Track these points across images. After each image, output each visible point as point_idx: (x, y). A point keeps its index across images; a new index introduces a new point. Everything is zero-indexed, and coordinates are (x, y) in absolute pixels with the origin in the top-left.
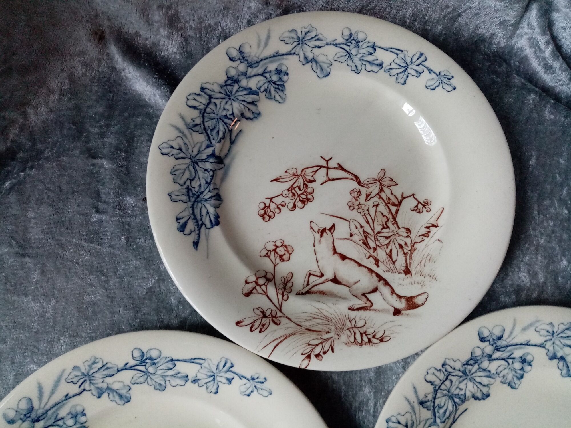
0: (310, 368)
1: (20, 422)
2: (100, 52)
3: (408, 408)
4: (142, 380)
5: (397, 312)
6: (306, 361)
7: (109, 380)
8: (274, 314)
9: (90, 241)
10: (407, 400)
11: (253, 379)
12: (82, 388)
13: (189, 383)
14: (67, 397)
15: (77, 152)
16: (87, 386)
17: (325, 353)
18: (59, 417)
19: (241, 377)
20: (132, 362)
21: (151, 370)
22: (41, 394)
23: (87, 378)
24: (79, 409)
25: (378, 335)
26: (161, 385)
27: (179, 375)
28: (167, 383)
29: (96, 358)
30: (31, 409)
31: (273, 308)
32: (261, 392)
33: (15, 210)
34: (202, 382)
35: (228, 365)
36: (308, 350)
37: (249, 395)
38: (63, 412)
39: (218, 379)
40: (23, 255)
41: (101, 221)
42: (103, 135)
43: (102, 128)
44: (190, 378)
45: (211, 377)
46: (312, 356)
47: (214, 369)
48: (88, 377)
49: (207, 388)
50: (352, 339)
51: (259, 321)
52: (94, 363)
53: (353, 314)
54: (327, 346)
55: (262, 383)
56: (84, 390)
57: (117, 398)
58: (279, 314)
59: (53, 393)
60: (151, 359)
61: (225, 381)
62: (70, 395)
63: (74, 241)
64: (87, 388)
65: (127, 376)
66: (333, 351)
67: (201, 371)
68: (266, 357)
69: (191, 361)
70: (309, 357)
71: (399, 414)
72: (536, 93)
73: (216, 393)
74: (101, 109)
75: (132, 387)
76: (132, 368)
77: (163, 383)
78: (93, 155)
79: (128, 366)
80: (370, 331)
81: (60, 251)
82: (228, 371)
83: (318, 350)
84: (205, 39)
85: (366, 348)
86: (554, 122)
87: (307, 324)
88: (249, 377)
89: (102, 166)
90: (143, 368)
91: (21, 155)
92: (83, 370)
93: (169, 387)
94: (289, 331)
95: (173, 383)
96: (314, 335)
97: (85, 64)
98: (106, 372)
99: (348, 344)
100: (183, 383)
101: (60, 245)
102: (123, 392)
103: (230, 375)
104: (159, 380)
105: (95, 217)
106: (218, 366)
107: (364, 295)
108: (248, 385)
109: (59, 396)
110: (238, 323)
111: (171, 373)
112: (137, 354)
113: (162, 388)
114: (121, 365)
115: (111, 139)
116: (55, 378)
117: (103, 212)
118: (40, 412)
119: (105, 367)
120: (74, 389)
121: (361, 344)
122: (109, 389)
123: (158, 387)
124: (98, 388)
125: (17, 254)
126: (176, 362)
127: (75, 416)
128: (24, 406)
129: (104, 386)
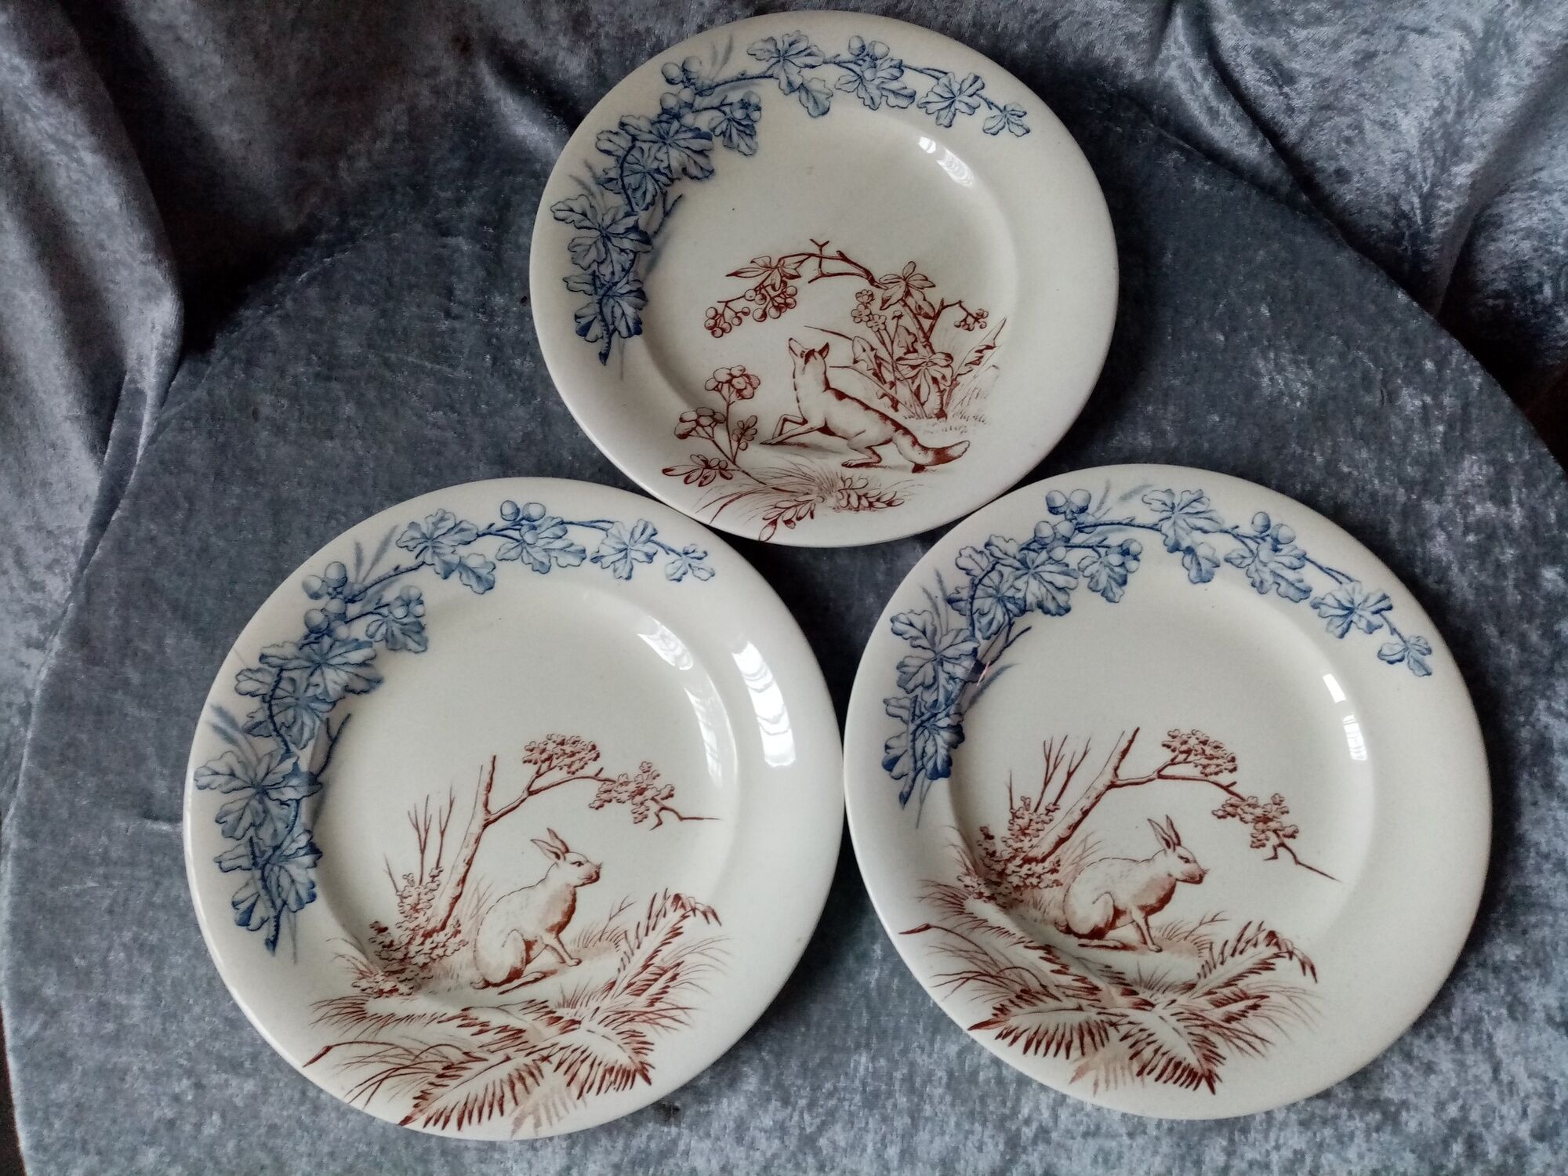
0: (774, 540)
1: (327, 598)
2: (462, 73)
3: (928, 605)
4: (513, 554)
5: (918, 468)
6: (770, 530)
7: (463, 551)
8: (723, 465)
9: (436, 360)
10: (925, 591)
11: (686, 553)
12: (421, 559)
13: (587, 562)
14: (398, 571)
15: (419, 227)
16: (428, 556)
17: (799, 519)
18: (384, 601)
19: (669, 550)
20: (500, 524)
21: (529, 537)
22: (359, 561)
23: (429, 544)
24: (414, 593)
25: (886, 498)
26: (542, 563)
27: (572, 549)
28: (553, 560)
29: (445, 512)
30: (344, 581)
31: (723, 458)
32: (698, 573)
33: (318, 311)
34: (607, 561)
35: (649, 531)
36: (773, 514)
37: (679, 580)
38: (390, 595)
39: (633, 554)
40: (329, 379)
41: (453, 331)
42: (459, 202)
43: (458, 190)
44: (589, 554)
45: (621, 551)
46: (780, 521)
47: (626, 538)
48: (430, 541)
49: (615, 571)
50: (844, 503)
51: (699, 473)
52: (442, 519)
53: (848, 473)
54: (803, 511)
55: (700, 559)
56: (423, 563)
57: (473, 582)
58: (731, 466)
59: (377, 560)
60: (529, 519)
61: (643, 558)
62: (402, 568)
63: (410, 359)
64: (429, 560)
65: (490, 547)
66: (812, 516)
67: (607, 541)
68: (707, 522)
69: (591, 525)
70: (774, 523)
71: (912, 611)
72: (1182, 150)
73: (629, 578)
74: (457, 164)
75: (498, 564)
76: (499, 533)
77: (546, 561)
78: (443, 230)
79: (494, 529)
80: (873, 493)
81: (388, 374)
82: (649, 540)
83: (788, 515)
84: (630, 56)
85: (865, 515)
86: (1207, 196)
87: (775, 482)
88: (680, 550)
89: (457, 249)
90: (515, 534)
91: (323, 237)
92: (424, 530)
93: (555, 568)
94: (745, 489)
95: (563, 561)
96: (786, 496)
97: (436, 92)
98: (458, 537)
99: (836, 509)
100: (576, 561)
101: (386, 363)
102: (483, 572)
103: (650, 548)
104: (541, 556)
105: (445, 325)
106: (632, 534)
107: (869, 448)
108: (678, 564)
109: (384, 568)
110: (665, 471)
111: (559, 544)
112: (508, 510)
113: (543, 569)
114: (482, 528)
115: (472, 209)
116: (382, 538)
117: (457, 317)
118: (357, 588)
119: (457, 528)
120: (407, 559)
121: (857, 510)
122: (462, 566)
123: (538, 567)
124: (445, 563)
125: (317, 375)
126: (569, 527)
127: (407, 604)
128: (334, 574)
129: (455, 559)
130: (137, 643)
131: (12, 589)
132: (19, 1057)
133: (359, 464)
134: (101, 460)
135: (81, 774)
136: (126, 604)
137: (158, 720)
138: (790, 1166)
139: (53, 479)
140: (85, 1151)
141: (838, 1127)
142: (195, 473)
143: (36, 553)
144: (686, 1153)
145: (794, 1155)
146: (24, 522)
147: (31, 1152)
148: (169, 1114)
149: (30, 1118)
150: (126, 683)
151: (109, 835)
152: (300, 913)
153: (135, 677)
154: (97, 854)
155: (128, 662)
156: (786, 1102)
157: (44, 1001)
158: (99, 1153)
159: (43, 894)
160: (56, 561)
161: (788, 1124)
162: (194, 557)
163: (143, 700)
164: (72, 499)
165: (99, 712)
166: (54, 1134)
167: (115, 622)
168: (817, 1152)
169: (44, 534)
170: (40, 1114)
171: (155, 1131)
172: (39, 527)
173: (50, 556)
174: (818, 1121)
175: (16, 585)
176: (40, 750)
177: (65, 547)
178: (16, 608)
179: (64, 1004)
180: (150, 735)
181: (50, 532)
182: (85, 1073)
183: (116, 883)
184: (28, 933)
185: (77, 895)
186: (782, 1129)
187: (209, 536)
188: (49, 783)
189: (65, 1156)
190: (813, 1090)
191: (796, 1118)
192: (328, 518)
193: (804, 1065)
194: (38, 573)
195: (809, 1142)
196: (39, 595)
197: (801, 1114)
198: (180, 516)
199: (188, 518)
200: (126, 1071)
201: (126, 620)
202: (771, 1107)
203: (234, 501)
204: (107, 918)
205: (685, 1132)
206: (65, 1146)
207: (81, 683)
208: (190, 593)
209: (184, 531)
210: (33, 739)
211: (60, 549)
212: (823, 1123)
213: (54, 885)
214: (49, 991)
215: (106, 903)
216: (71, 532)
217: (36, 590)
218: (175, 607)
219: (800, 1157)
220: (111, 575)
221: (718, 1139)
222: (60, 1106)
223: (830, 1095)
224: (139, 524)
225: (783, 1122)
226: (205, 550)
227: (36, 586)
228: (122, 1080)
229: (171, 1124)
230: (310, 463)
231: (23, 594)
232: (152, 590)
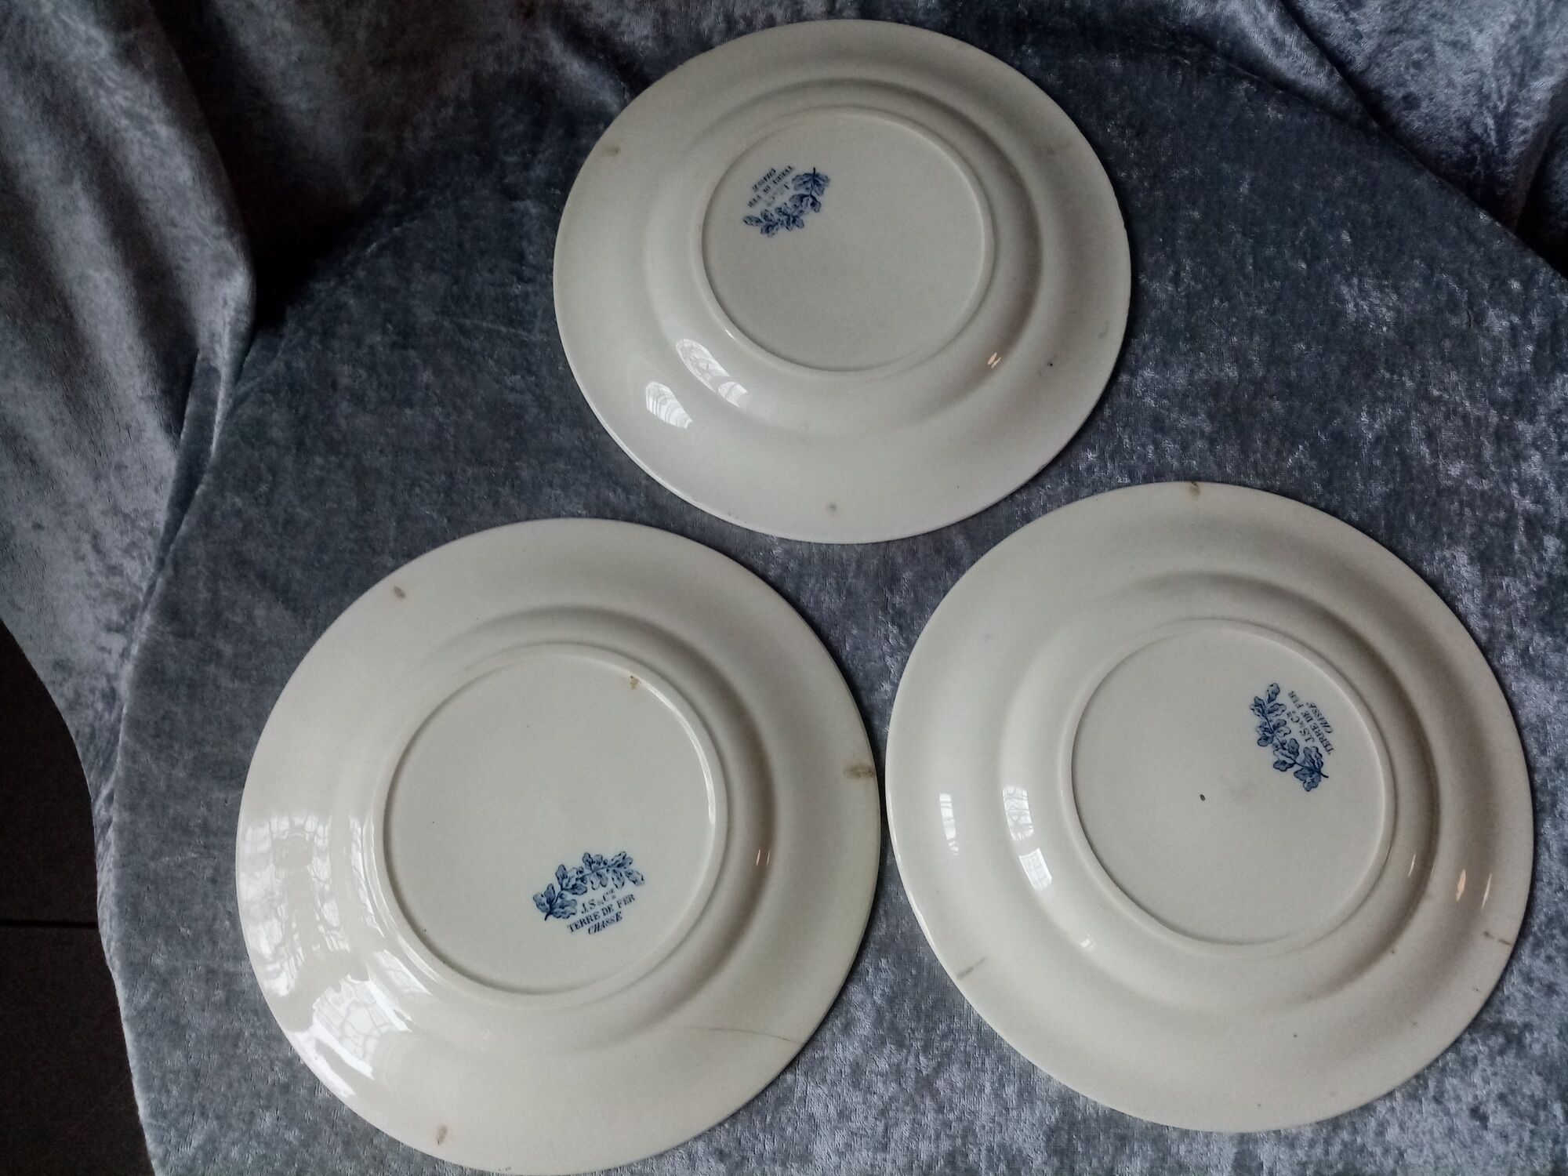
2: (524, 38)
9: (510, 323)
15: (486, 192)
33: (390, 280)
40: (405, 347)
41: (526, 294)
42: (527, 167)
43: (523, 154)
63: (484, 324)
72: (1252, 82)
74: (520, 128)
78: (511, 194)
81: (465, 342)
86: (1282, 125)
89: (525, 213)
91: (391, 208)
97: (499, 57)
101: (462, 329)
105: (517, 289)
115: (539, 172)
117: (530, 281)
125: (394, 345)
130: (227, 614)
131: (90, 574)
132: (133, 1026)
133: (441, 428)
134: (177, 443)
135: (177, 747)
136: (215, 576)
137: (252, 691)
138: (908, 1109)
139: (127, 461)
140: (204, 1114)
141: (955, 1068)
142: (277, 446)
143: (113, 538)
144: (803, 1100)
145: (911, 1096)
146: (100, 506)
147: (149, 1120)
148: (283, 1079)
149: (148, 1088)
150: (219, 655)
151: (209, 806)
153: (227, 649)
154: (198, 826)
155: (219, 635)
156: (900, 1044)
157: (154, 971)
158: (218, 1118)
159: (145, 865)
160: (133, 544)
161: (903, 1066)
162: (280, 530)
163: (236, 672)
164: (147, 482)
165: (192, 685)
166: (172, 1101)
167: (204, 595)
168: (934, 1094)
169: (120, 518)
170: (156, 1082)
171: (269, 1097)
172: (115, 510)
173: (127, 540)
174: (933, 1063)
175: (94, 569)
176: (135, 724)
177: (141, 529)
178: (95, 593)
179: (174, 972)
180: (245, 705)
181: (126, 516)
182: (199, 1040)
183: (216, 853)
184: (134, 906)
185: (180, 866)
186: (898, 1073)
187: (294, 506)
188: (146, 757)
189: (187, 1120)
190: (927, 1030)
191: (911, 1060)
192: (413, 485)
193: (917, 1008)
194: (116, 557)
195: (926, 1084)
196: (117, 579)
197: (917, 1057)
198: (264, 488)
199: (272, 491)
200: (239, 1036)
201: (215, 592)
202: (886, 1051)
203: (318, 472)
204: (210, 886)
205: (801, 1078)
206: (184, 1112)
207: (172, 655)
208: (278, 564)
209: (268, 504)
211: (137, 533)
212: (940, 1065)
213: (156, 855)
214: (158, 961)
215: (209, 872)
216: (147, 514)
217: (114, 575)
218: (263, 577)
219: (918, 1099)
220: (199, 550)
221: (834, 1084)
222: (177, 1073)
223: (944, 1037)
224: (223, 497)
225: (899, 1065)
226: (290, 521)
227: (113, 570)
228: (236, 1046)
229: (285, 1088)
230: (390, 431)
231: (101, 579)
232: (241, 563)
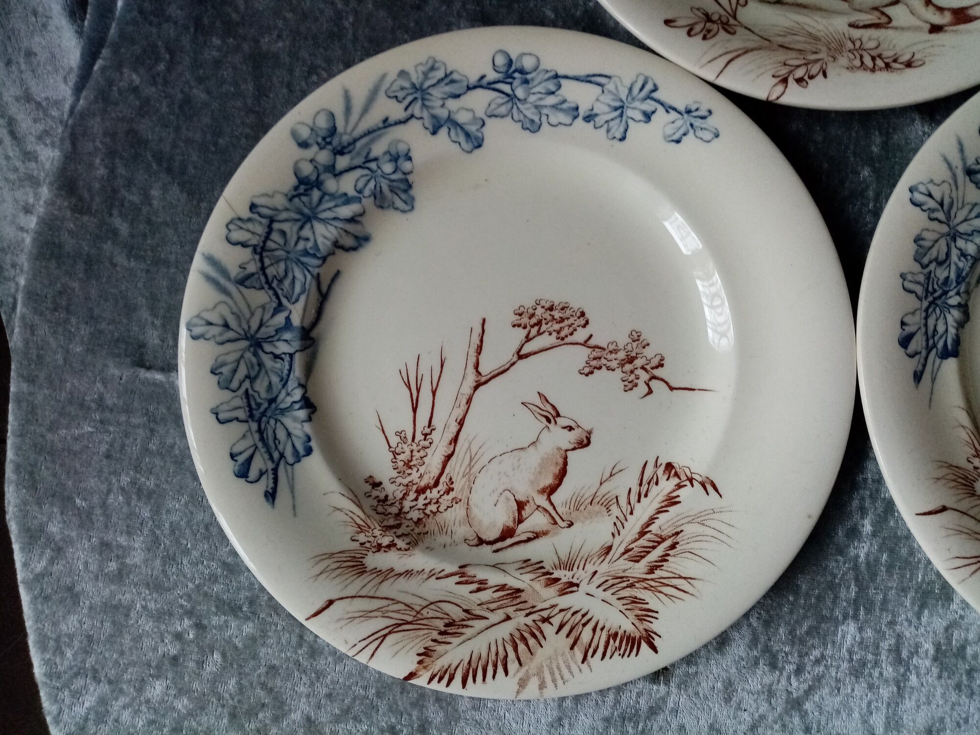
0: (786, 100)
1: (315, 148)
3: (946, 175)
4: (503, 110)
5: (936, 29)
6: (780, 88)
7: (452, 104)
8: (724, 19)
10: (946, 160)
11: (689, 112)
12: (410, 111)
13: (579, 121)
14: (386, 123)
16: (416, 109)
17: (811, 77)
18: (373, 155)
19: (669, 108)
20: (492, 76)
21: (520, 93)
22: (348, 109)
23: (418, 95)
24: (402, 148)
25: (905, 58)
26: (532, 121)
27: (565, 106)
28: (544, 118)
29: (435, 61)
30: (333, 131)
31: (723, 12)
32: (700, 133)
34: (599, 120)
35: (649, 87)
36: (784, 71)
37: (678, 141)
38: (378, 149)
39: (629, 113)
44: (582, 112)
45: (616, 109)
46: (791, 80)
47: (623, 95)
48: (419, 93)
49: (608, 131)
50: (857, 63)
51: (701, 26)
52: (432, 69)
53: (856, 33)
54: (815, 69)
55: (703, 118)
56: (412, 116)
57: (462, 138)
58: (732, 21)
59: (366, 110)
60: (522, 71)
61: (639, 116)
62: (392, 120)
64: (417, 113)
65: (480, 100)
66: (825, 75)
67: (602, 98)
68: (711, 78)
69: (587, 79)
70: (785, 81)
71: (932, 181)
73: (623, 139)
75: (488, 121)
76: (490, 86)
77: (536, 119)
79: (485, 81)
80: (890, 53)
82: (649, 97)
83: (799, 73)
85: (882, 77)
87: (780, 40)
88: (682, 108)
90: (506, 88)
92: (414, 80)
93: (545, 127)
94: (750, 45)
95: (553, 120)
96: (793, 54)
98: (448, 89)
99: (850, 68)
100: (567, 119)
102: (472, 129)
103: (649, 106)
104: (531, 113)
106: (630, 90)
107: (876, 9)
108: (679, 123)
109: (374, 119)
110: (667, 22)
111: (551, 100)
112: (500, 61)
113: (533, 127)
114: (473, 79)
116: (371, 86)
118: (346, 139)
119: (448, 78)
120: (396, 111)
121: (873, 70)
122: (452, 122)
123: (528, 125)
124: (434, 117)
126: (564, 82)
127: (395, 159)
128: (322, 123)
129: (443, 113)
130: (123, 192)
131: (8, 158)
132: (30, 588)
133: (339, 16)
134: (81, 26)
135: (74, 321)
136: (112, 154)
137: (148, 271)
138: (777, 727)
139: (36, 49)
140: (96, 679)
141: (826, 690)
142: (176, 23)
143: (26, 124)
144: (675, 711)
145: (781, 717)
146: (13, 92)
147: (44, 679)
148: (173, 652)
149: (43, 648)
150: (114, 233)
151: (104, 382)
152: (297, 466)
153: (124, 228)
154: (93, 401)
155: (115, 212)
156: (773, 666)
157: (50, 539)
158: (110, 682)
159: (43, 436)
160: (46, 132)
161: (774, 687)
162: (177, 110)
163: (131, 251)
164: (56, 71)
165: (89, 262)
166: (66, 663)
167: (101, 171)
168: (804, 715)
169: (33, 106)
170: (52, 643)
171: (158, 667)
172: (28, 97)
173: (40, 127)
174: (805, 686)
175: (11, 154)
176: (32, 296)
177: (53, 118)
178: (12, 176)
179: (68, 541)
180: (140, 285)
181: (39, 104)
182: (91, 608)
183: (111, 429)
184: (31, 474)
185: (77, 439)
186: (770, 693)
187: (191, 88)
188: (43, 330)
189: (79, 683)
190: (800, 656)
191: (784, 682)
192: (310, 73)
193: (792, 632)
194: (32, 145)
195: (795, 704)
196: (33, 165)
197: (789, 678)
198: (161, 67)
199: (169, 70)
200: (129, 608)
201: (112, 171)
202: (759, 672)
203: (215, 54)
204: (105, 461)
205: (674, 690)
206: (76, 675)
207: (70, 232)
208: (174, 146)
209: (166, 82)
210: (25, 286)
211: (49, 121)
212: (811, 688)
213: (53, 427)
214: (54, 528)
215: (103, 448)
216: (57, 103)
217: (29, 160)
218: (159, 158)
219: (786, 718)
220: (96, 125)
221: (706, 698)
222: (71, 637)
223: (817, 662)
224: (121, 73)
225: (771, 685)
226: (187, 101)
227: (29, 156)
228: (127, 616)
229: (175, 660)
230: (289, 15)
231: (18, 164)
232: (137, 141)
